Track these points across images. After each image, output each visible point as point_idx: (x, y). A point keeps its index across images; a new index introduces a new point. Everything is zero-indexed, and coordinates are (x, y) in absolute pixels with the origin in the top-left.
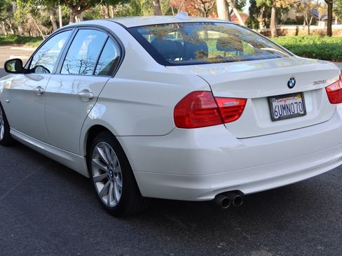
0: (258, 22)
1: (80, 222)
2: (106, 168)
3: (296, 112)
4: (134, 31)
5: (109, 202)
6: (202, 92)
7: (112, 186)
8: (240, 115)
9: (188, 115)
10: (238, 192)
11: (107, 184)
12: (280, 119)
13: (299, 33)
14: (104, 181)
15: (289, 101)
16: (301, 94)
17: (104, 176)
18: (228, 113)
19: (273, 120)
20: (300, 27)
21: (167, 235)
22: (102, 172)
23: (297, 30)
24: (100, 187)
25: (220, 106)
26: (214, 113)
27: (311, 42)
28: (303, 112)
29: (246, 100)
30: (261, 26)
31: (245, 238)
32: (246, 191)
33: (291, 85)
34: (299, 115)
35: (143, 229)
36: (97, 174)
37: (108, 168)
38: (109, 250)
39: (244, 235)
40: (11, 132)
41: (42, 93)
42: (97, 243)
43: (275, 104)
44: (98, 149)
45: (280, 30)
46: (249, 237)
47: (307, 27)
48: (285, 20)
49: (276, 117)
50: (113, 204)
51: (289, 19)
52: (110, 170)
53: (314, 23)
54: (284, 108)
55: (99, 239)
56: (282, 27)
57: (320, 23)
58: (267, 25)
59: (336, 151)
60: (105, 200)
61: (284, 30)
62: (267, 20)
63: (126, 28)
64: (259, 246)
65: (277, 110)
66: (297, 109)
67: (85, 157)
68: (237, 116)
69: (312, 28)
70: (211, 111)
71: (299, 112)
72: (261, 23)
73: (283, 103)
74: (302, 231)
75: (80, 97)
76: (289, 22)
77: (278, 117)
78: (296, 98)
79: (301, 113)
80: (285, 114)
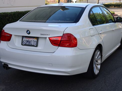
3: (32, 44)
16: (37, 38)
28: (36, 45)
29: (12, 35)
43: (24, 39)
49: (23, 44)
65: (24, 41)
73: (28, 40)
77: (24, 44)
78: (34, 39)
79: (35, 45)
80: (27, 44)
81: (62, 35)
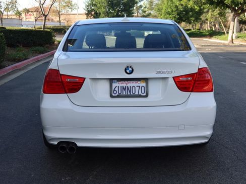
3: (137, 93)
12: (118, 96)
15: (130, 84)
16: (146, 80)
19: (111, 96)
28: (145, 94)
29: (85, 78)
34: (140, 96)
43: (114, 85)
49: (113, 95)
54: (124, 89)
65: (117, 89)
66: (138, 91)
71: (140, 93)
73: (124, 85)
77: (116, 95)
78: (139, 82)
79: (142, 95)
80: (124, 94)
81: (196, 71)
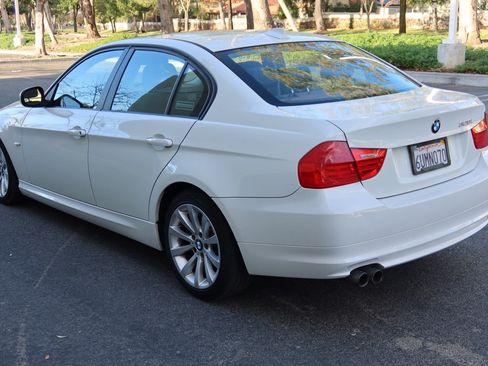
0: (297, 9)
1: (162, 309)
2: (190, 237)
3: (439, 162)
4: (224, 56)
5: (196, 283)
6: (332, 142)
7: (200, 261)
8: (379, 169)
9: (318, 172)
10: (376, 266)
11: (193, 259)
12: (423, 171)
13: (354, 24)
14: (188, 255)
15: (432, 149)
16: (445, 140)
17: (187, 248)
18: (364, 167)
19: (414, 173)
20: (356, 16)
21: (283, 322)
22: (183, 242)
23: (352, 20)
24: (181, 263)
25: (357, 159)
26: (349, 168)
27: (385, 44)
28: (447, 162)
29: (386, 150)
30: (301, 14)
31: (381, 322)
32: (386, 264)
33: (435, 129)
34: (444, 166)
35: (247, 316)
36: (175, 246)
37: (194, 237)
38: (215, 345)
39: (379, 317)
40: (21, 186)
41: (83, 136)
42: (196, 337)
43: (417, 153)
44: (180, 213)
45: (327, 19)
46: (385, 320)
47: (365, 16)
48: (334, 5)
49: (416, 170)
50: (203, 284)
51: (339, 4)
52: (197, 240)
53: (375, 10)
54: (427, 158)
55: (197, 332)
56: (332, 16)
57: (382, 9)
58: (310, 13)
59: (482, 208)
60: (190, 279)
61: (333, 20)
62: (309, 5)
63: (211, 53)
64: (402, 331)
65: (419, 160)
66: (440, 159)
67: (157, 223)
68: (375, 171)
69: (373, 16)
70: (346, 166)
71: (443, 161)
72: (301, 10)
73: (425, 152)
74: (449, 311)
75: (150, 144)
76: (339, 9)
77: (421, 167)
78: (439, 145)
80: (428, 166)
